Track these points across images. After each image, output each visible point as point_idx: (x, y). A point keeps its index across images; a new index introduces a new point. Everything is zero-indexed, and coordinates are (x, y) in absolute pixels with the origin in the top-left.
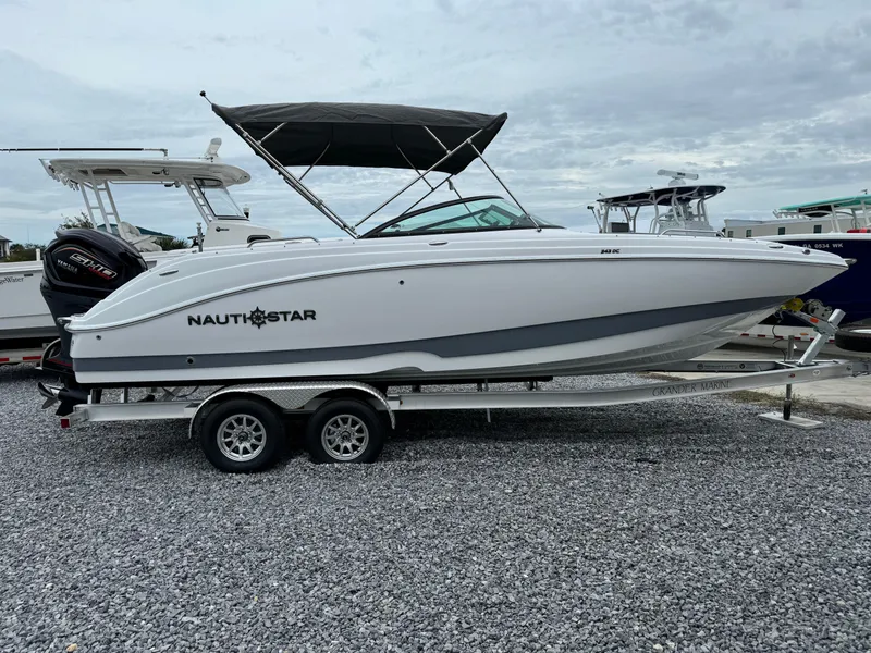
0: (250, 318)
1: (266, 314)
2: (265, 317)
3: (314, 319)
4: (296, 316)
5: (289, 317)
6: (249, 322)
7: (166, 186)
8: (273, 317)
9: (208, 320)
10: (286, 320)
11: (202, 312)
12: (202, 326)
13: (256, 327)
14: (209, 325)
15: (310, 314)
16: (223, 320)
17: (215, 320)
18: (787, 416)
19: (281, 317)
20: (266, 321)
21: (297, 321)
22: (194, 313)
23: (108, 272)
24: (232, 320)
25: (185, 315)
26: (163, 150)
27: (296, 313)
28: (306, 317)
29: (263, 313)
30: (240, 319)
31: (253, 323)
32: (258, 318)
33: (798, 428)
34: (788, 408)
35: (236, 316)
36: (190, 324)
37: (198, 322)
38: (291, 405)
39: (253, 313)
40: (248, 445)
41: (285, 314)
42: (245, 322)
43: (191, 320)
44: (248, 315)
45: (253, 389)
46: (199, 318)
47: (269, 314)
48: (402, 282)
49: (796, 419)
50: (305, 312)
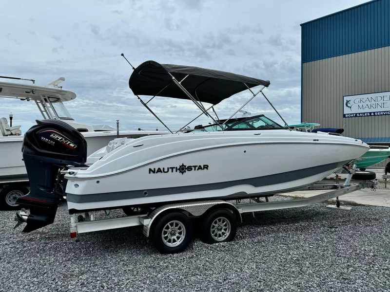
0: (179, 169)
1: (186, 167)
2: (186, 169)
3: (207, 169)
4: (200, 168)
5: (197, 168)
6: (178, 171)
7: (22, 99)
8: (190, 168)
9: (159, 170)
10: (195, 170)
11: (155, 166)
12: (155, 174)
13: (181, 174)
14: (159, 174)
15: (206, 167)
16: (166, 170)
17: (162, 170)
18: (338, 206)
19: (193, 168)
20: (186, 170)
21: (200, 170)
22: (152, 167)
23: (72, 145)
24: (170, 170)
25: (147, 168)
26: (33, 81)
27: (200, 166)
28: (204, 168)
29: (185, 166)
30: (174, 170)
31: (180, 172)
32: (183, 169)
33: (342, 210)
34: (338, 203)
35: (172, 168)
36: (150, 173)
37: (154, 172)
38: (197, 214)
39: (180, 166)
40: (175, 237)
41: (195, 167)
42: (176, 171)
43: (150, 170)
44: (178, 168)
45: (180, 206)
46: (155, 169)
47: (188, 167)
48: (245, 152)
49: (341, 207)
50: (204, 166)
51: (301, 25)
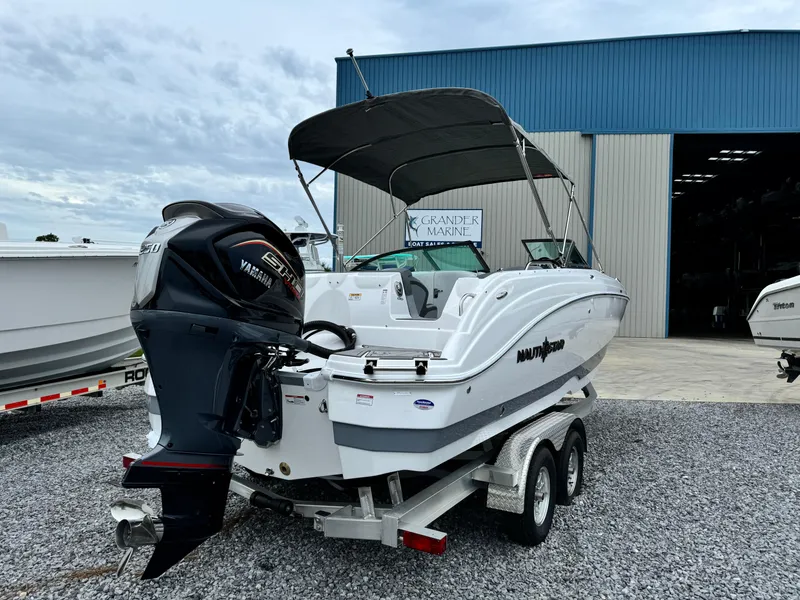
0: (542, 350)
1: (548, 346)
2: (547, 349)
5: (556, 346)
8: (550, 348)
16: (532, 354)
20: (547, 353)
22: (522, 347)
23: (298, 288)
24: (535, 353)
28: (561, 345)
29: (548, 343)
30: (539, 352)
35: (537, 349)
39: (544, 345)
41: (554, 344)
42: (540, 355)
43: (519, 354)
46: (523, 351)
51: (337, 60)
